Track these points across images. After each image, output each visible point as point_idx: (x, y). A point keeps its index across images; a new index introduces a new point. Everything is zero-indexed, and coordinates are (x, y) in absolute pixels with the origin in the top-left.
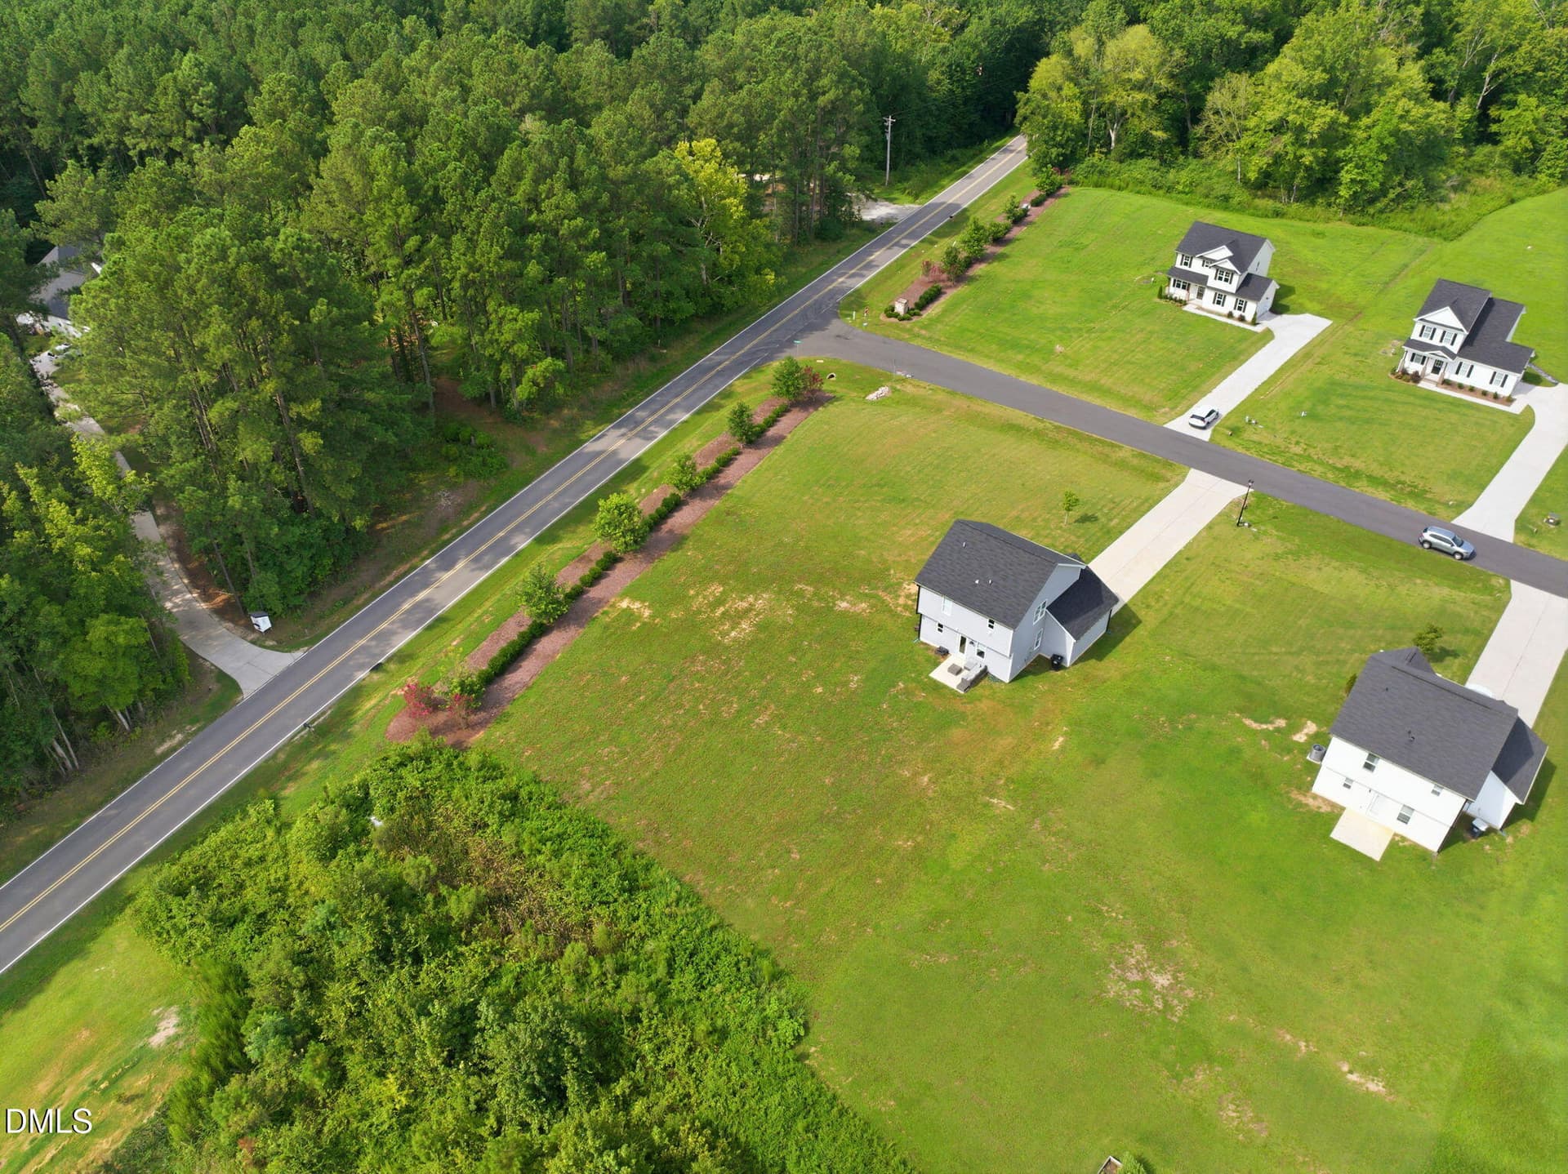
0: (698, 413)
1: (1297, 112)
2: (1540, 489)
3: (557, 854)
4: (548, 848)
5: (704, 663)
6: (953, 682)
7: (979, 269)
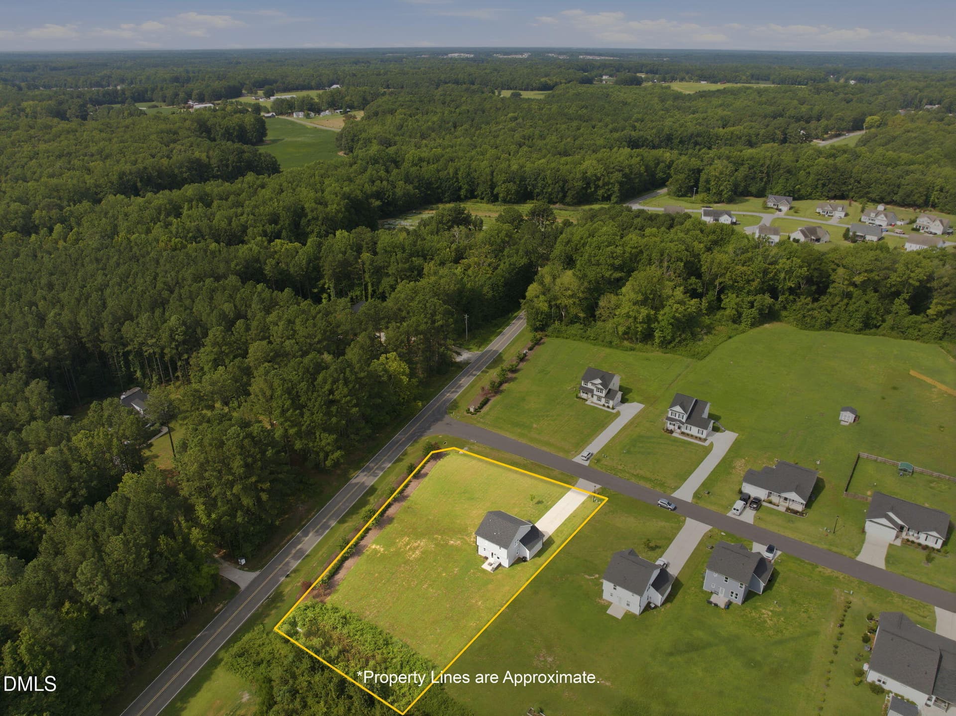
0: (395, 463)
1: (633, 311)
2: (706, 479)
3: (362, 635)
4: (359, 633)
5: (404, 567)
6: (489, 569)
7: (505, 386)
